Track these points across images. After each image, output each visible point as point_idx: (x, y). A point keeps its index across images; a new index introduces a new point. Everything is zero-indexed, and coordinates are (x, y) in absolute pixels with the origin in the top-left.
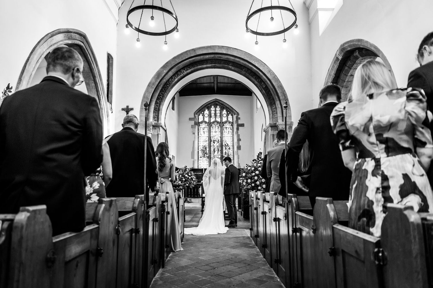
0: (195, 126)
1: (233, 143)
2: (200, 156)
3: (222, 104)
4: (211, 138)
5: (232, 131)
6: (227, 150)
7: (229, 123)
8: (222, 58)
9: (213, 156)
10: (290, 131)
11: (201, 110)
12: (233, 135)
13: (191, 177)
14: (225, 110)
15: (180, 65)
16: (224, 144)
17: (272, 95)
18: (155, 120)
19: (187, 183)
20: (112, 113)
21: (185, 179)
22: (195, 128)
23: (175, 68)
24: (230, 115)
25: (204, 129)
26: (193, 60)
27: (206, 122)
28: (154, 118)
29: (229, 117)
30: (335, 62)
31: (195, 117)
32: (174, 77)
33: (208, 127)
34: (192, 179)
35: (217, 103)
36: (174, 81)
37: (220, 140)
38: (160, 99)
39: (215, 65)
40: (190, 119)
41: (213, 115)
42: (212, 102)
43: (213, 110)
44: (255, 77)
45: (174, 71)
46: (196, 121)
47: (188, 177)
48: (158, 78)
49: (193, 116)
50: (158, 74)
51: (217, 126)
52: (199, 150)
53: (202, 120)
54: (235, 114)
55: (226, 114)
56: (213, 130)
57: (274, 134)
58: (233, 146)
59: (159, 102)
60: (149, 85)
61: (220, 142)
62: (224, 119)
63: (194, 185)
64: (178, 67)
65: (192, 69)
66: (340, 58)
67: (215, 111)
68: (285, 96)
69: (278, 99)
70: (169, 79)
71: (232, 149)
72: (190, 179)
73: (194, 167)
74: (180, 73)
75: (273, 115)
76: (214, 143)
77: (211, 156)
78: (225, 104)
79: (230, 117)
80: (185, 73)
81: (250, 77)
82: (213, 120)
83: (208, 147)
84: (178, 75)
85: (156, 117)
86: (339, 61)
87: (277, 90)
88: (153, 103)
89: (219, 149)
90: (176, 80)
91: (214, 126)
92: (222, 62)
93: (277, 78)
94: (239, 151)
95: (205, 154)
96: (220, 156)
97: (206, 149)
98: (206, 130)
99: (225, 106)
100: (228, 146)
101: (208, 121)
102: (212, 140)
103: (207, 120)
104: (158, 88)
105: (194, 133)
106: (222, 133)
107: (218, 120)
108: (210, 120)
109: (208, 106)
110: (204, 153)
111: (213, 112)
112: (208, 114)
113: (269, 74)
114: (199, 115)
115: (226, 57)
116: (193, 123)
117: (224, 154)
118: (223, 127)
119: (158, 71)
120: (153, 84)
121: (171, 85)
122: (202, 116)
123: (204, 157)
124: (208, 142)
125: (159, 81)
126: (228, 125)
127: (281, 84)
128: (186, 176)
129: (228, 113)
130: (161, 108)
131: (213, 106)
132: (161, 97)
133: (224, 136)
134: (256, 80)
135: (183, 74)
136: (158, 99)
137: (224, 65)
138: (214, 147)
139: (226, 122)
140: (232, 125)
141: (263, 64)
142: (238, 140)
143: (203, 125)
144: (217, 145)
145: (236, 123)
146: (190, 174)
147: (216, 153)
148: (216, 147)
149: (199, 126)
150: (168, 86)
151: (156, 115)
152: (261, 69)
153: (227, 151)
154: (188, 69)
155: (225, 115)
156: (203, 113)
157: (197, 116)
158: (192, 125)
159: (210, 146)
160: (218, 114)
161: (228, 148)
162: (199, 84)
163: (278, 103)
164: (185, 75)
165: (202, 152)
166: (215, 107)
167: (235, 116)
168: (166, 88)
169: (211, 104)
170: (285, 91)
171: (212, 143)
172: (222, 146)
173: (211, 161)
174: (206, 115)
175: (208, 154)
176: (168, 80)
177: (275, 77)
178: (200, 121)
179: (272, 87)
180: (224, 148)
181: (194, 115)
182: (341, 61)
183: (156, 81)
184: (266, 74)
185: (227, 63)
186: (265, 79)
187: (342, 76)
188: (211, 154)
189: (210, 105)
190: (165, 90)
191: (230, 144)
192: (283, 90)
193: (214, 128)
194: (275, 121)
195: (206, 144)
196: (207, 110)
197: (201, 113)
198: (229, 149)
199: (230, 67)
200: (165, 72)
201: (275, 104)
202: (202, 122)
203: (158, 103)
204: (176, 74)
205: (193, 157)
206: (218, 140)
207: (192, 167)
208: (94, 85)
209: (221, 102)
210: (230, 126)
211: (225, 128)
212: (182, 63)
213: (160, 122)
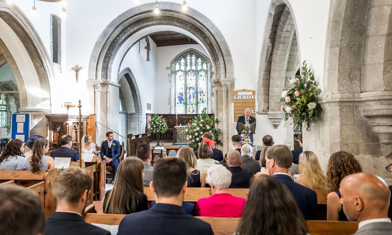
0: (172, 75)
1: (207, 90)
2: (176, 103)
3: (197, 53)
4: (187, 86)
5: (206, 79)
6: (202, 96)
7: (204, 71)
8: (167, 14)
9: (189, 102)
10: (232, 87)
11: (177, 59)
12: (207, 82)
13: (162, 124)
14: (200, 59)
15: (126, 24)
16: (199, 91)
17: (216, 51)
18: (104, 78)
19: (158, 130)
20: (61, 73)
21: (156, 126)
22: (172, 76)
23: (121, 26)
24: (205, 63)
25: (180, 77)
26: (138, 18)
27: (182, 71)
28: (102, 76)
29: (203, 65)
30: (269, 17)
31: (171, 66)
32: (121, 36)
33: (184, 75)
34: (162, 125)
35: (192, 52)
36: (121, 39)
37: (195, 88)
38: (108, 57)
39: (160, 22)
40: (167, 68)
41: (189, 63)
42: (188, 51)
43: (189, 59)
44: (200, 32)
45: (120, 29)
46: (172, 70)
47: (159, 124)
48: (104, 37)
49: (169, 66)
50: (105, 33)
51: (192, 74)
52: (175, 96)
53: (179, 69)
54: (209, 63)
55: (201, 62)
56: (189, 78)
57: (218, 90)
58: (207, 93)
59: (107, 60)
60: (96, 45)
61: (195, 89)
62: (199, 68)
63: (165, 131)
64: (123, 25)
65: (138, 27)
66: (273, 13)
67: (191, 59)
68: (228, 52)
69: (221, 55)
70: (116, 37)
71: (206, 96)
72: (161, 126)
73: (171, 112)
74: (127, 31)
75: (217, 71)
76: (190, 90)
77: (187, 102)
78: (199, 53)
79: (205, 65)
80: (132, 31)
81: (195, 33)
82: (188, 68)
83: (184, 94)
84: (125, 33)
85: (104, 76)
86: (273, 16)
87: (220, 45)
88: (101, 62)
89: (194, 96)
90: (123, 38)
91: (190, 74)
92: (167, 18)
93: (220, 33)
94: (212, 97)
95: (181, 101)
96: (195, 103)
97: (182, 96)
98: (183, 78)
99: (199, 55)
100: (203, 93)
101: (184, 70)
102: (188, 87)
103: (183, 68)
104: (105, 47)
105: (170, 82)
106: (197, 81)
107: (194, 68)
108: (186, 69)
109: (183, 55)
110: (181, 99)
111: (189, 61)
112: (184, 63)
113: (213, 29)
114: (176, 64)
115: (171, 13)
116: (169, 71)
117: (199, 100)
118: (198, 75)
119: (104, 30)
120: (100, 43)
121: (118, 43)
122: (179, 64)
123: (181, 102)
124: (184, 90)
125: (105, 40)
126: (202, 73)
127: (225, 40)
128: (157, 123)
129: (203, 61)
130: (109, 66)
131: (189, 56)
132: (109, 55)
133: (198, 83)
134: (201, 36)
135: (129, 32)
136: (106, 57)
137: (169, 21)
138: (190, 94)
139: (201, 70)
140: (206, 73)
141: (207, 19)
142: (211, 88)
143: (180, 73)
144: (192, 92)
145: (209, 71)
146: (160, 121)
147: (192, 98)
148: (191, 94)
149: (176, 74)
150: (115, 44)
151: (105, 73)
152: (204, 24)
153: (201, 98)
154: (134, 26)
155: (200, 64)
156: (179, 62)
157: (173, 65)
158: (169, 74)
159: (186, 93)
160: (194, 63)
161: (202, 94)
162: (173, 35)
163: (221, 59)
164: (131, 33)
165: (178, 99)
166: (191, 56)
167: (209, 65)
168: (113, 46)
169: (187, 54)
170: (228, 46)
171: (188, 90)
172: (197, 93)
173: (187, 107)
174: (182, 64)
175: (184, 100)
176: (115, 39)
177: (218, 32)
178: (177, 70)
179: (215, 43)
180: (199, 94)
181: (171, 64)
182: (274, 16)
183: (103, 40)
184: (209, 29)
185: (173, 19)
186: (208, 35)
187: (278, 32)
188: (187, 100)
189: (185, 54)
190: (113, 48)
191: (205, 91)
192: (227, 46)
193: (190, 76)
194: (218, 77)
195: (183, 91)
196: (183, 59)
197: (178, 62)
198: (204, 95)
199: (175, 23)
200: (111, 30)
201: (218, 59)
202: (178, 71)
203: (106, 62)
204: (123, 31)
205: (170, 103)
206: (194, 87)
207: (169, 113)
208: (34, 48)
209: (195, 51)
210: (205, 74)
211: (200, 76)
212: (127, 21)
213: (108, 80)
